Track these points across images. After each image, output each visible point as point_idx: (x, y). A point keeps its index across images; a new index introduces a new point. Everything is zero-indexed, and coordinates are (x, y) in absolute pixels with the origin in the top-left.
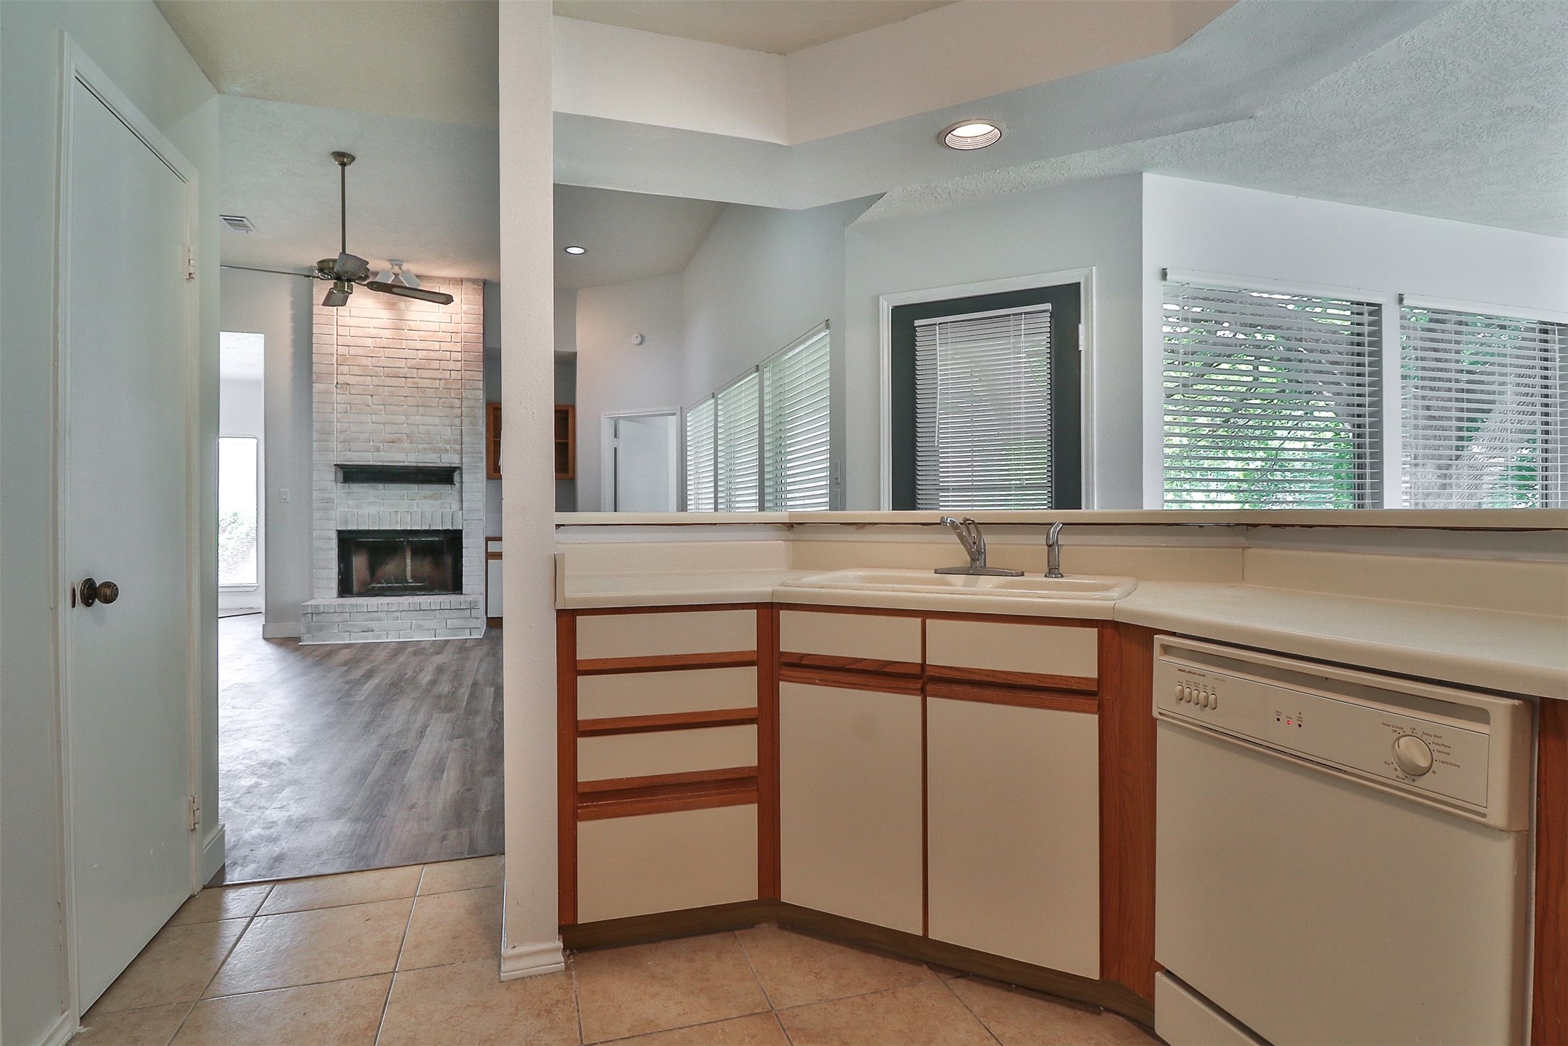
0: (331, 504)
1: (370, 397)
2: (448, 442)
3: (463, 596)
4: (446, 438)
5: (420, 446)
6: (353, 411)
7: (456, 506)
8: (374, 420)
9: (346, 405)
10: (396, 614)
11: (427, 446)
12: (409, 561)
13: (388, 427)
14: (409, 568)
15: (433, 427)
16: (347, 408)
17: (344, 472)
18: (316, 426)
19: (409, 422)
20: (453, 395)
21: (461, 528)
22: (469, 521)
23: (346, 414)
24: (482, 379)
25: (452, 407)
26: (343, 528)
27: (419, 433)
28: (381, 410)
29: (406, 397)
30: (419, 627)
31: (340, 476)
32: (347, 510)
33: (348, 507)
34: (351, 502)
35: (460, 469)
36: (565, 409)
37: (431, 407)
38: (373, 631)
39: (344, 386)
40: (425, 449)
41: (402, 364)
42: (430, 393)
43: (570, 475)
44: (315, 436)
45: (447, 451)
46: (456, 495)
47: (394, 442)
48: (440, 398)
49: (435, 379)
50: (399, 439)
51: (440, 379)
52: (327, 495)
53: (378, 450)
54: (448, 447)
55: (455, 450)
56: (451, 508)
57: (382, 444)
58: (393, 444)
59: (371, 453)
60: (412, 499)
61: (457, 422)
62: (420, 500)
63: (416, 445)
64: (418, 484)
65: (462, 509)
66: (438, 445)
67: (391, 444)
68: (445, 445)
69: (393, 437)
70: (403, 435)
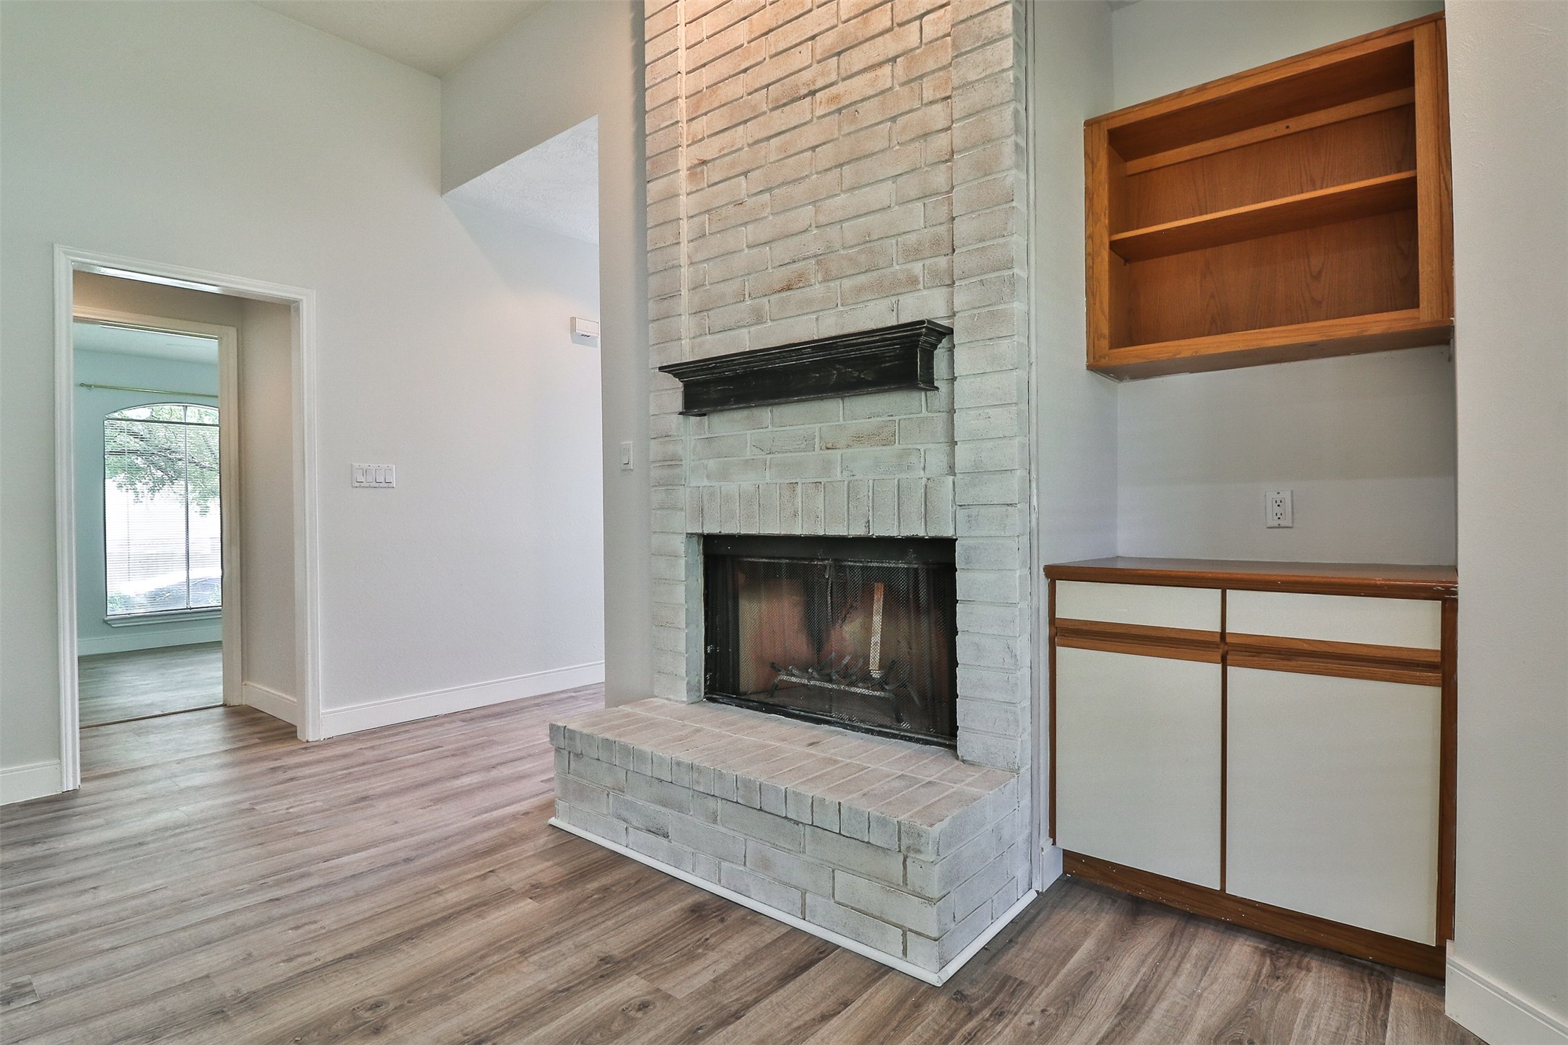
0: (677, 471)
1: (744, 178)
2: (914, 253)
3: (957, 763)
4: (912, 239)
5: (847, 283)
6: (715, 227)
7: (936, 458)
8: (751, 238)
9: (703, 216)
10: (711, 803)
11: (862, 279)
13: (780, 250)
14: (876, 639)
15: (878, 216)
16: (703, 223)
17: (686, 386)
19: (822, 220)
20: (928, 95)
21: (948, 533)
22: (974, 511)
23: (701, 241)
25: (926, 136)
26: (712, 528)
27: (844, 248)
28: (763, 206)
29: (813, 148)
30: (765, 864)
32: (706, 483)
33: (707, 476)
34: (712, 464)
35: (950, 332)
36: (1398, 39)
37: (871, 155)
39: (699, 169)
40: (859, 290)
41: (802, 57)
42: (870, 112)
44: (653, 308)
45: (913, 281)
46: (941, 424)
47: (789, 288)
48: (893, 119)
49: (880, 64)
50: (800, 277)
51: (894, 60)
52: (671, 448)
53: (759, 319)
54: (918, 268)
55: (935, 274)
56: (924, 469)
57: (765, 300)
58: (789, 293)
59: (746, 330)
60: (830, 446)
61: (939, 178)
62: (848, 446)
63: (838, 283)
64: (842, 398)
65: (952, 470)
66: (890, 270)
67: (784, 294)
68: (908, 266)
69: (787, 272)
70: (808, 261)
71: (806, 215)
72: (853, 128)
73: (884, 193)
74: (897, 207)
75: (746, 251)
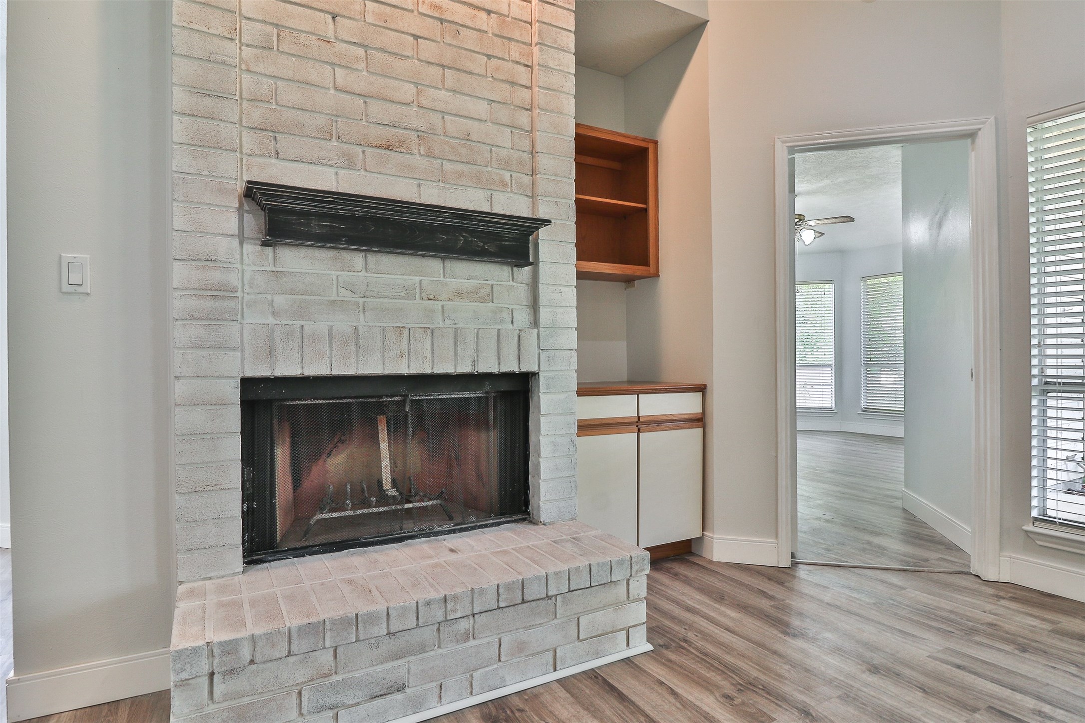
0: (231, 304)
1: (329, 18)
2: (505, 165)
3: (542, 526)
4: (503, 153)
5: (448, 166)
6: (284, 47)
7: (523, 317)
8: (340, 82)
9: (269, 28)
11: (462, 167)
12: (384, 446)
13: (376, 109)
14: (386, 463)
15: (476, 123)
17: (272, 210)
18: (182, 69)
19: (424, 103)
20: (515, 55)
21: (534, 369)
22: (552, 353)
23: (265, 53)
24: (573, 29)
25: (513, 83)
26: (257, 372)
27: (445, 135)
28: (356, 58)
29: (416, 37)
31: (254, 223)
32: (271, 320)
33: (274, 314)
34: (281, 301)
36: (643, 144)
37: (471, 73)
38: (401, 689)
40: (461, 175)
42: (469, 39)
43: (652, 269)
44: (179, 98)
45: (502, 184)
46: (522, 292)
47: (388, 148)
48: (489, 57)
49: (480, 9)
50: (401, 142)
51: (489, 12)
52: (216, 276)
53: (350, 165)
54: (507, 176)
55: (520, 185)
56: (512, 323)
57: (359, 150)
58: (387, 152)
59: (333, 170)
60: (431, 297)
61: (523, 119)
62: (450, 299)
63: (439, 161)
64: (443, 259)
65: (535, 323)
66: (485, 169)
67: (383, 152)
68: (501, 172)
69: (386, 134)
70: (410, 132)
71: (407, 91)
72: (455, 43)
73: (481, 109)
74: (490, 124)
75: (332, 91)
